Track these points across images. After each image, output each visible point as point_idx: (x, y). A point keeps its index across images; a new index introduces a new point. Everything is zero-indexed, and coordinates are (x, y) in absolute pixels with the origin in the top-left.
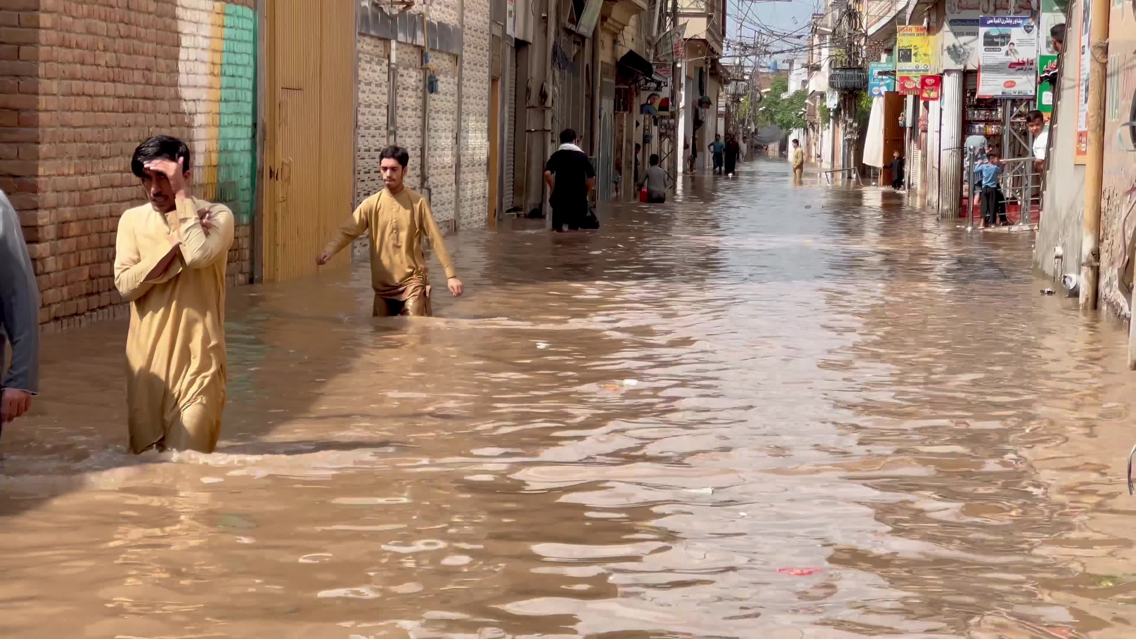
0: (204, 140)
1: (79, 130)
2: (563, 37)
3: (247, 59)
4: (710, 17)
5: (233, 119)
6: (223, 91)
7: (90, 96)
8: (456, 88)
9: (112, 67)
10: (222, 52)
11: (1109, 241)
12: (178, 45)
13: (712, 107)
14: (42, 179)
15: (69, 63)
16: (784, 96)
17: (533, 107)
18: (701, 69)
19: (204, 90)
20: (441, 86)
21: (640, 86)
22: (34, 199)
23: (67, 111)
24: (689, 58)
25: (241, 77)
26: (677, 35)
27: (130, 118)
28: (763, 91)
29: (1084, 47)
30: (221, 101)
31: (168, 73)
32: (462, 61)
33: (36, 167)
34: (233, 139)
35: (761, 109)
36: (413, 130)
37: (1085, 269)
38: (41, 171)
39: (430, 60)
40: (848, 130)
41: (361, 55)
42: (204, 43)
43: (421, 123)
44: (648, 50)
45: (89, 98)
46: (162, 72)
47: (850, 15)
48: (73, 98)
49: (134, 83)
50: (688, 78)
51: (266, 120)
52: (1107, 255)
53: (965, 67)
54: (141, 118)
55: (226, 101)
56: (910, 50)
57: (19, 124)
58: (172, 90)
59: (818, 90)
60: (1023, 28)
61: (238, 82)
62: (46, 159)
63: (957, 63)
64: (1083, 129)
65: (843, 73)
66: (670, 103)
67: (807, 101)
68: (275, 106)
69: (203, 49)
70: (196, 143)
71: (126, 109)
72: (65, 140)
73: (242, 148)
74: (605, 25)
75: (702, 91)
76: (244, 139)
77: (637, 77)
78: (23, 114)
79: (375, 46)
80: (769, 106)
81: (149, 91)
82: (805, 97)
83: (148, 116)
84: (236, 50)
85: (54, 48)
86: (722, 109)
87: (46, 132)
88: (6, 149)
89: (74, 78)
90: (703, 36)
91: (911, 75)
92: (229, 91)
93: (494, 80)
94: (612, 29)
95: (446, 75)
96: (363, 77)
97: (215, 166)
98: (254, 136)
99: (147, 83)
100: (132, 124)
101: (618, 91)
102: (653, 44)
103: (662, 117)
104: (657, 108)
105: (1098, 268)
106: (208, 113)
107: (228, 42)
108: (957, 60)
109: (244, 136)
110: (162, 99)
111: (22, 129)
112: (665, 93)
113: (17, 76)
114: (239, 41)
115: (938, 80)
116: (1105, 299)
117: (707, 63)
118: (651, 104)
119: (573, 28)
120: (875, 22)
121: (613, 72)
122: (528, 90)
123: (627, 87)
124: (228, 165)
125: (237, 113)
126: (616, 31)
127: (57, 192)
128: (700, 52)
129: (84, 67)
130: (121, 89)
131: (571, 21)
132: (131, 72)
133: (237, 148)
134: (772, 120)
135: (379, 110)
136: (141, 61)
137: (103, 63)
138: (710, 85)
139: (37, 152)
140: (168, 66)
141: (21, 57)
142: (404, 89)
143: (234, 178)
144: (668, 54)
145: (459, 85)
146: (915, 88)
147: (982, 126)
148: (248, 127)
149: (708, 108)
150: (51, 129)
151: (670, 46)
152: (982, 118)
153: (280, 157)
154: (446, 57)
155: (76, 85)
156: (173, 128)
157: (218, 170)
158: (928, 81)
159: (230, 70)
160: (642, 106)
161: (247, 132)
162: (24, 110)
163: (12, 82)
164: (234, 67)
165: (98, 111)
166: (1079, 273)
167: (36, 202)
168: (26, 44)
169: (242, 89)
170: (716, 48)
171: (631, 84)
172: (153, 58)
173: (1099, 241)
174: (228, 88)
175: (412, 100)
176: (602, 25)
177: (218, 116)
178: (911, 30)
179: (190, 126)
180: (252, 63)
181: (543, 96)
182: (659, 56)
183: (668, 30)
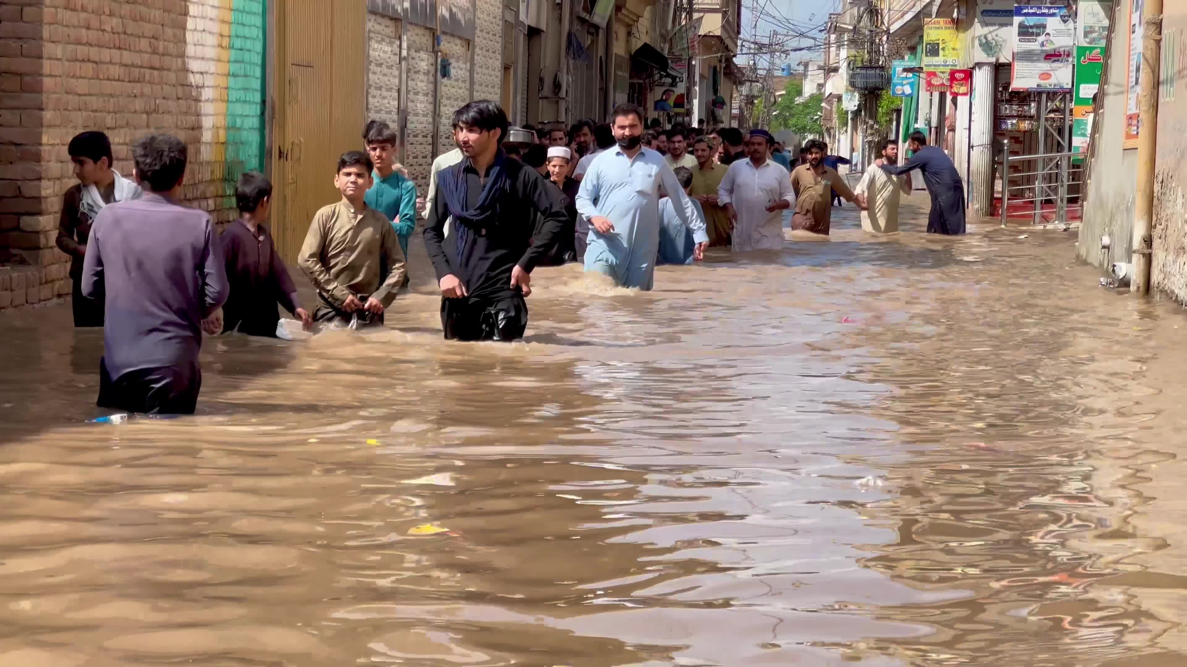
0: (212, 115)
1: (84, 98)
2: (577, 27)
3: (257, 33)
4: (725, 14)
5: (241, 95)
6: (231, 64)
7: (96, 63)
8: (468, 74)
9: (118, 33)
10: (230, 23)
11: (1162, 227)
12: (186, 14)
13: (726, 108)
14: (46, 148)
15: (74, 27)
16: (799, 100)
17: (546, 98)
18: (715, 68)
19: (212, 63)
20: (453, 72)
21: (654, 82)
22: (37, 168)
23: (72, 77)
24: (704, 54)
25: (249, 51)
26: (693, 29)
27: (137, 88)
28: (778, 93)
29: (1134, 25)
30: (229, 75)
31: (176, 43)
32: (474, 47)
33: (40, 135)
34: (241, 116)
35: (774, 113)
36: (424, 116)
37: (1135, 257)
38: (45, 139)
39: (442, 44)
40: (869, 131)
41: (372, 35)
42: (212, 13)
43: (432, 109)
44: (662, 45)
45: (95, 65)
46: (169, 41)
47: (871, 12)
48: (78, 64)
49: (140, 51)
50: (702, 76)
51: (276, 98)
52: (1160, 241)
53: (997, 60)
54: (147, 89)
55: (234, 76)
56: (938, 44)
57: (22, 90)
58: (180, 60)
59: (835, 92)
60: (1059, 18)
61: (247, 56)
62: (50, 126)
63: (988, 55)
64: (1133, 111)
65: (864, 72)
66: (686, 101)
67: (823, 104)
68: (284, 82)
69: (211, 19)
70: (204, 118)
71: (132, 78)
72: (69, 108)
73: (251, 126)
74: (619, 15)
75: (715, 91)
76: (253, 116)
77: (652, 71)
78: (26, 79)
79: (387, 26)
80: (782, 110)
81: (156, 61)
82: (821, 101)
83: (154, 86)
84: (244, 22)
85: (59, 10)
86: (735, 112)
87: (49, 99)
88: (7, 116)
89: (79, 43)
90: (718, 33)
91: (938, 70)
92: (237, 66)
93: (506, 68)
94: (627, 20)
95: (458, 60)
96: (375, 57)
97: (223, 143)
98: (263, 113)
99: (154, 52)
100: (138, 94)
101: (632, 86)
102: (668, 38)
103: (677, 114)
104: (672, 104)
105: (1150, 255)
106: (216, 87)
107: (236, 13)
108: (989, 52)
109: (252, 113)
110: (169, 70)
111: (25, 95)
112: (681, 89)
113: (20, 38)
114: (248, 13)
115: (968, 75)
116: (1157, 288)
117: (720, 61)
118: (666, 100)
119: (587, 18)
120: (899, 19)
121: (626, 65)
122: (541, 80)
123: (641, 81)
124: (236, 143)
125: (246, 89)
126: (631, 23)
127: (61, 162)
128: (714, 49)
129: (89, 32)
130: (128, 57)
131: (585, 9)
132: (137, 40)
133: (246, 126)
134: (786, 126)
135: (390, 93)
136: (148, 29)
137: (108, 28)
138: (724, 85)
139: (41, 119)
140: (175, 36)
141: (24, 19)
142: (415, 72)
143: (242, 157)
144: (684, 49)
145: (471, 71)
146: (943, 85)
147: (1014, 121)
148: (256, 104)
149: (722, 108)
150: (54, 96)
151: (685, 41)
152: (1014, 113)
153: (290, 138)
154: (458, 42)
155: (82, 51)
156: (180, 101)
157: (226, 149)
158: (957, 75)
159: (238, 43)
160: (656, 103)
161: (256, 109)
162: (27, 74)
163: (14, 45)
164: (243, 40)
165: (104, 79)
166: (1130, 261)
167: (40, 173)
168: (30, 5)
169: (250, 63)
170: (731, 46)
171: (646, 78)
172: (160, 27)
173: (1151, 227)
174: (236, 61)
175: (423, 84)
176: (616, 15)
177: (226, 91)
178: (939, 23)
179: (197, 100)
180: (261, 35)
181: (557, 86)
182: (674, 51)
183: (684, 23)
